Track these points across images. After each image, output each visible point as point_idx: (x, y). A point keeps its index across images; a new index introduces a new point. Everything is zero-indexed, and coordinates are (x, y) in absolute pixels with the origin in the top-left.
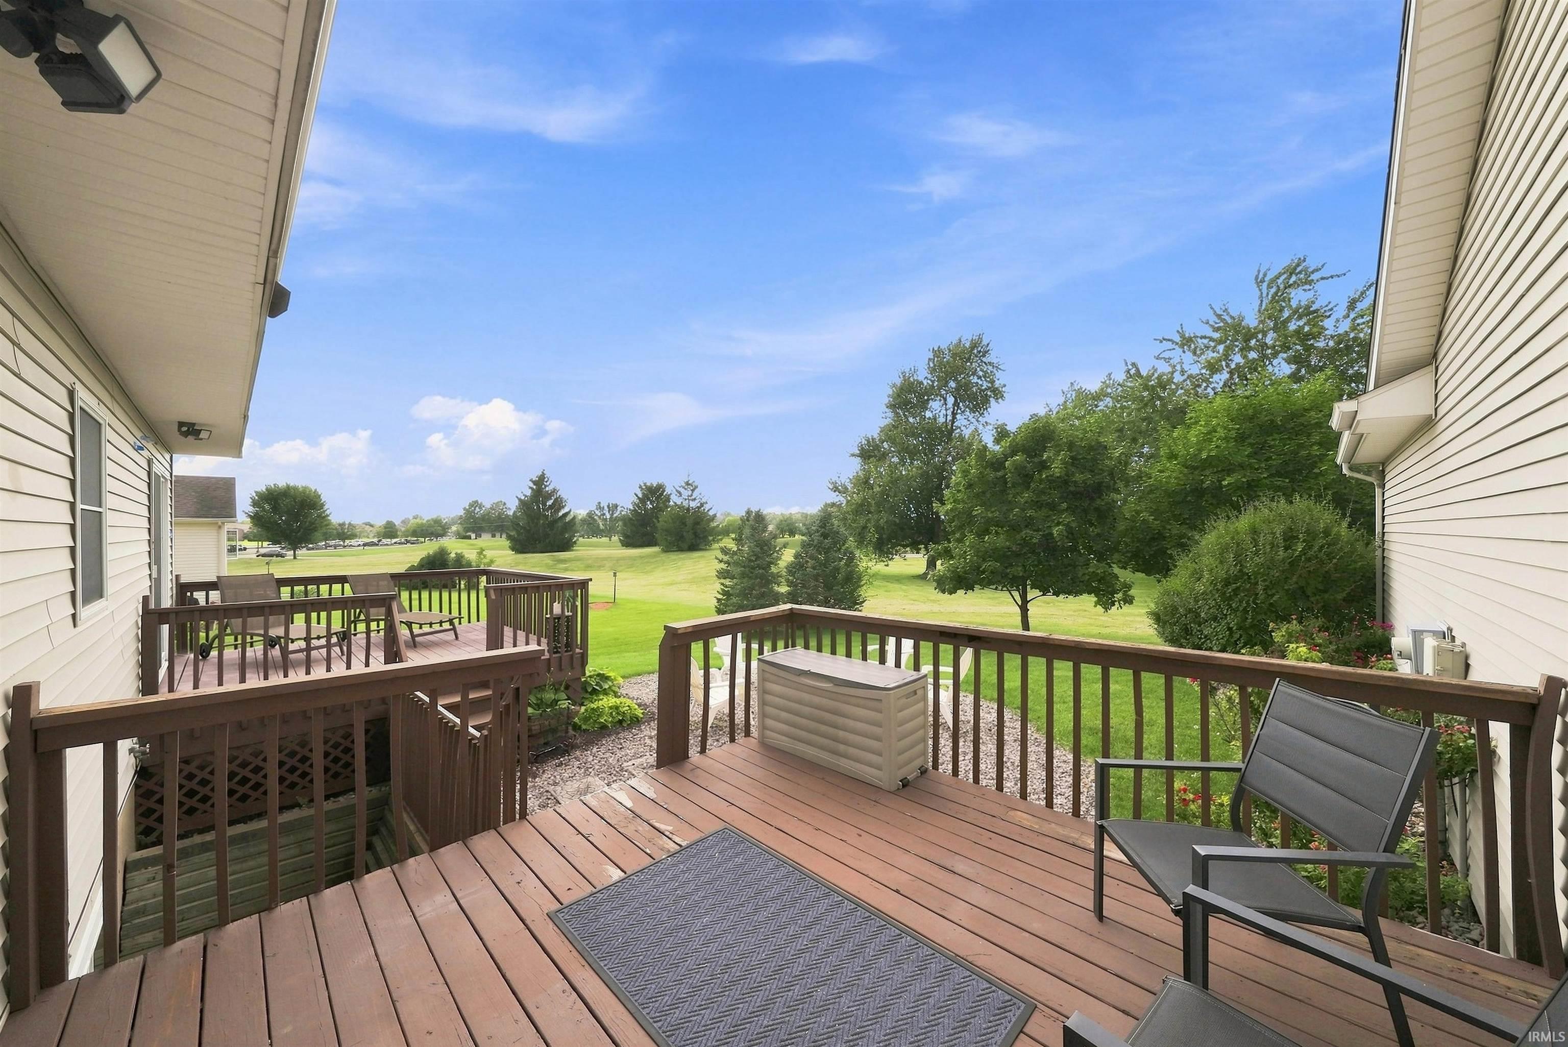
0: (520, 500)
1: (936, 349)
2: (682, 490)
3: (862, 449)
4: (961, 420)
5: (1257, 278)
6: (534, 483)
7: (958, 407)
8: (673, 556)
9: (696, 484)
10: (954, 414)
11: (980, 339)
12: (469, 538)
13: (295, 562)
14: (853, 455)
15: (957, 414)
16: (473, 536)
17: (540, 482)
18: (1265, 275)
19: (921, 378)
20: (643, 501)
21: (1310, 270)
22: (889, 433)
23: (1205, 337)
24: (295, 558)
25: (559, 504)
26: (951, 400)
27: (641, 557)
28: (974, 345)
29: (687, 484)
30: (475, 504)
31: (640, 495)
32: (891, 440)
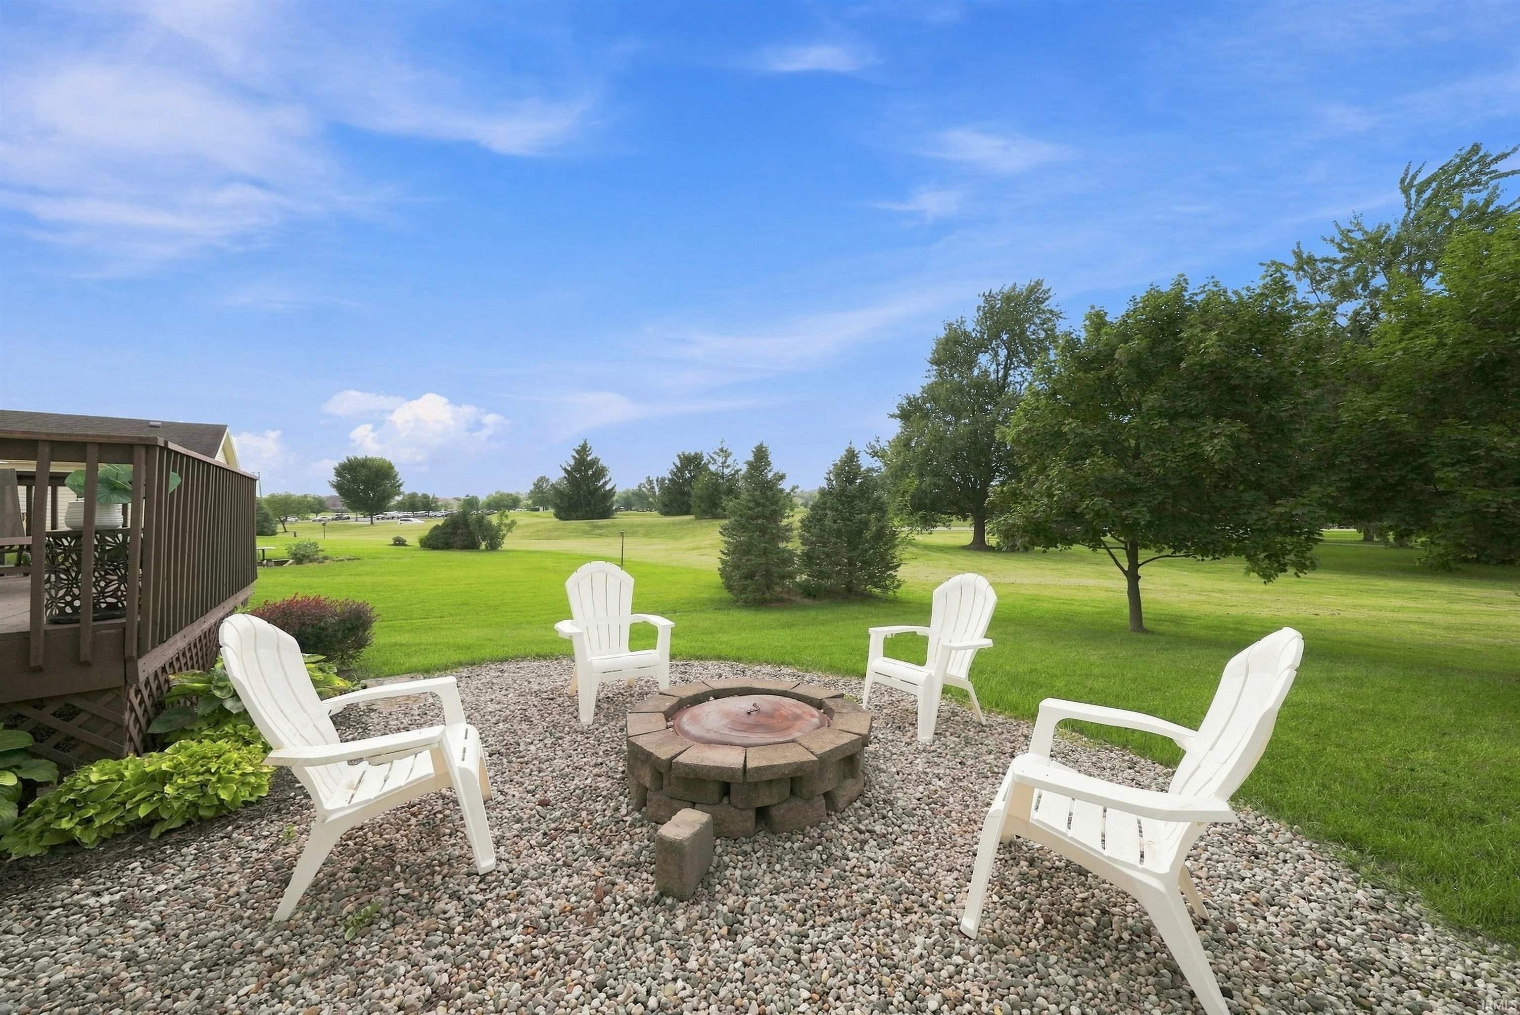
0: (565, 470)
1: (987, 294)
2: (716, 457)
3: (902, 410)
4: (1014, 376)
5: (1403, 181)
6: (577, 452)
7: (1011, 360)
8: (705, 523)
9: (729, 451)
10: (1007, 369)
11: (1039, 283)
12: (538, 510)
13: (373, 527)
14: (892, 416)
15: (1010, 369)
16: (541, 508)
17: (583, 450)
18: (1414, 177)
19: (969, 329)
20: (681, 470)
21: (1489, 160)
22: (931, 393)
23: (1326, 260)
24: (372, 523)
25: (600, 473)
26: (1003, 353)
27: (674, 524)
28: (1032, 290)
29: (722, 450)
30: (542, 479)
31: (679, 465)
32: (934, 399)
